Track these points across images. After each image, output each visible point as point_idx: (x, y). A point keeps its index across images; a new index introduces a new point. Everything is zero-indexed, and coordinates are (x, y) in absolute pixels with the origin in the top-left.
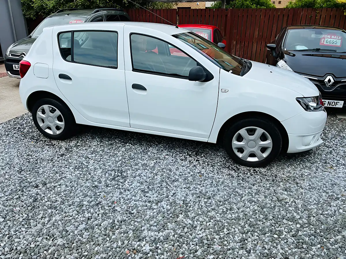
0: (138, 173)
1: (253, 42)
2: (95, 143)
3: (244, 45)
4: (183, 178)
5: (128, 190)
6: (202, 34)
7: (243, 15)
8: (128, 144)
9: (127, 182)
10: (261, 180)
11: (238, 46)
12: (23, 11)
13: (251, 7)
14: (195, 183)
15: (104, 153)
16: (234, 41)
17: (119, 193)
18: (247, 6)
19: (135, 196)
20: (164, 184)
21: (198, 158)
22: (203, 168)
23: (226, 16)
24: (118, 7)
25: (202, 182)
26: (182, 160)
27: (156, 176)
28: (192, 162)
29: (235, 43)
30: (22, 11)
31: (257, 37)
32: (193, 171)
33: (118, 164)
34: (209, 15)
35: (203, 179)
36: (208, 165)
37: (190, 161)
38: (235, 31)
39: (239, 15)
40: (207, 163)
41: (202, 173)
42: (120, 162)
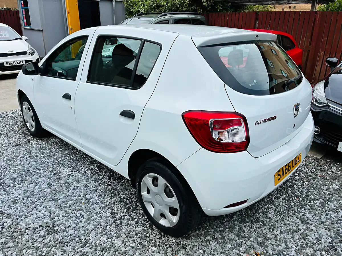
0: (40, 180)
4: (65, 200)
5: (7, 195)
7: (337, 20)
9: (17, 186)
10: (137, 234)
15: (47, 151)
16: (322, 51)
21: (114, 183)
23: (315, 19)
24: (200, 11)
25: (75, 211)
26: (95, 179)
27: (47, 189)
28: (100, 186)
29: (322, 53)
32: (86, 195)
33: (41, 165)
34: (294, 19)
35: (80, 208)
36: (112, 193)
37: (100, 184)
38: (324, 39)
39: (331, 19)
40: (113, 191)
41: (91, 200)
42: (45, 164)
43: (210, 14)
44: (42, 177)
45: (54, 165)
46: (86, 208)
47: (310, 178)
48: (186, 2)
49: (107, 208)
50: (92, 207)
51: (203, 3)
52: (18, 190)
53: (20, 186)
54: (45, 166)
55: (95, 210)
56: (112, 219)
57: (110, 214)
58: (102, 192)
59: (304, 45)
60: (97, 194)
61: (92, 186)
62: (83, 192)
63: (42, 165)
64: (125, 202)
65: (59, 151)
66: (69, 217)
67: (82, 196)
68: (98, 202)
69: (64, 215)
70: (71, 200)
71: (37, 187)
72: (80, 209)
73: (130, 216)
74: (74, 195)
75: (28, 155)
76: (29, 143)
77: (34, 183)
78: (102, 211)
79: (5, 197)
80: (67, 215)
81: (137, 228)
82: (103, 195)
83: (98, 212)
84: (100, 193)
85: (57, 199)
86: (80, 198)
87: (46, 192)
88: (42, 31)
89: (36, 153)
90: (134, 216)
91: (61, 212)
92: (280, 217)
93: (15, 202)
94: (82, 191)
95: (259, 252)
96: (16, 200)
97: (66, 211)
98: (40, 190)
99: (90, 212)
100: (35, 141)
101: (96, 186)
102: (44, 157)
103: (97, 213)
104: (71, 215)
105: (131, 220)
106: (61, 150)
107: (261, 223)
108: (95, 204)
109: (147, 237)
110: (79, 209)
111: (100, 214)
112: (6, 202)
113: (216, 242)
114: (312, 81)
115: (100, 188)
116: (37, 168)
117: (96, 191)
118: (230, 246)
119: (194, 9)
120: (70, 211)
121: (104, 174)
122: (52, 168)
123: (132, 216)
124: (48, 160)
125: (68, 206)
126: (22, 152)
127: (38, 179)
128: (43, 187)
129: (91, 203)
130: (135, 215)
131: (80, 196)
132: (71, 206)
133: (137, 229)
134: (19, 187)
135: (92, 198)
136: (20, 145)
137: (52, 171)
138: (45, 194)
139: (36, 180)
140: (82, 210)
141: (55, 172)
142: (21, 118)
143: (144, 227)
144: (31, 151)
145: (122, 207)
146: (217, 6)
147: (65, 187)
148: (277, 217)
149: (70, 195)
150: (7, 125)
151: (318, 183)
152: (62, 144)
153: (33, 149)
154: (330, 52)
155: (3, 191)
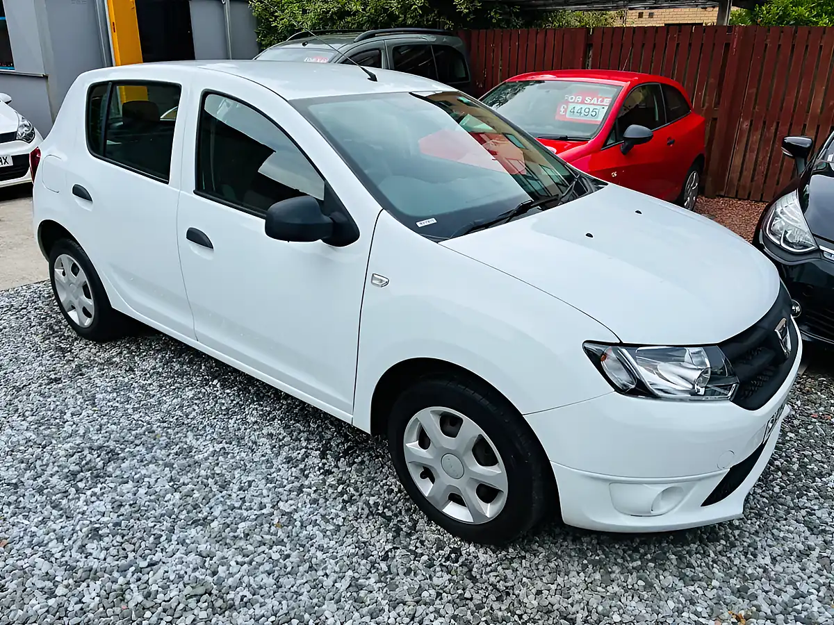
0: (144, 472)
1: (805, 125)
2: (149, 364)
3: (776, 133)
4: (228, 521)
5: (67, 517)
6: (596, 99)
7: (780, 46)
8: (215, 382)
9: (89, 493)
11: (756, 137)
12: (258, 34)
13: (817, 23)
14: (242, 543)
15: (138, 395)
16: (746, 119)
17: (40, 519)
18: (800, 21)
19: (60, 539)
20: (167, 524)
21: (336, 466)
22: (315, 501)
23: (728, 45)
24: (450, 24)
25: (263, 548)
26: (289, 460)
27: (170, 495)
28: (307, 477)
29: (746, 125)
30: (256, 36)
31: (819, 111)
32: (278, 502)
33: (133, 432)
34: (678, 45)
35: (274, 538)
36: (342, 494)
37: (303, 471)
38: (750, 91)
39: (766, 45)
40: (343, 488)
41: (296, 516)
42: (144, 428)
43: (474, 33)
44: (148, 464)
45: (169, 430)
46: (288, 537)
47: (796, 422)
48: (415, 4)
49: (342, 532)
50: (305, 532)
51: (457, 5)
52: (93, 502)
53: (97, 490)
54: (144, 434)
55: (314, 541)
56: (365, 561)
57: (356, 547)
58: (315, 491)
59: (703, 107)
60: (304, 497)
61: (287, 479)
62: (268, 496)
63: (138, 432)
64: (383, 515)
65: (168, 392)
66: (254, 563)
67: (269, 505)
68: (316, 520)
69: (240, 559)
70: (244, 519)
71: (142, 491)
72: (275, 540)
73: (405, 548)
74: (247, 504)
75: (90, 407)
76: (81, 375)
77: (130, 482)
78: (333, 543)
79: (63, 524)
80: (247, 559)
81: (435, 579)
82: (321, 501)
83: (325, 546)
84: (314, 496)
85: (205, 518)
86: (264, 511)
87: (171, 502)
88: (45, 77)
89: (110, 402)
90: (417, 548)
91: (229, 553)
92: (758, 523)
93: (95, 534)
94: (265, 492)
95: (743, 613)
96: (97, 530)
97: (241, 550)
98: (153, 497)
99: (303, 546)
100: (96, 369)
101: (296, 478)
102: (135, 409)
103: (321, 548)
104: (258, 559)
105: (414, 560)
106: (175, 389)
107: (723, 542)
108: (310, 524)
109: (467, 599)
110: (274, 542)
111: (331, 551)
112: (69, 539)
113: (636, 599)
114: (722, 190)
115: (307, 483)
116: (126, 439)
117: (300, 490)
118: (671, 604)
119: (434, 19)
120: (250, 548)
121: (304, 444)
122: (164, 438)
123: (411, 547)
124: (148, 418)
125: (242, 535)
126: (71, 402)
127: (139, 470)
128: (158, 490)
129: (298, 524)
130: (418, 545)
131: (262, 506)
132: (248, 535)
133: (436, 581)
134: (94, 494)
135: (296, 511)
136: (57, 380)
137: (167, 445)
138: (171, 507)
139: (133, 473)
140: (281, 542)
141: (176, 449)
142: (36, 309)
143: (453, 576)
144: (94, 397)
145: (380, 528)
146: (490, 14)
147: (215, 486)
148: (752, 523)
149: (237, 505)
150: (6, 330)
151: (816, 433)
152: (170, 372)
153: (98, 389)
154: (764, 123)
155: (54, 508)
